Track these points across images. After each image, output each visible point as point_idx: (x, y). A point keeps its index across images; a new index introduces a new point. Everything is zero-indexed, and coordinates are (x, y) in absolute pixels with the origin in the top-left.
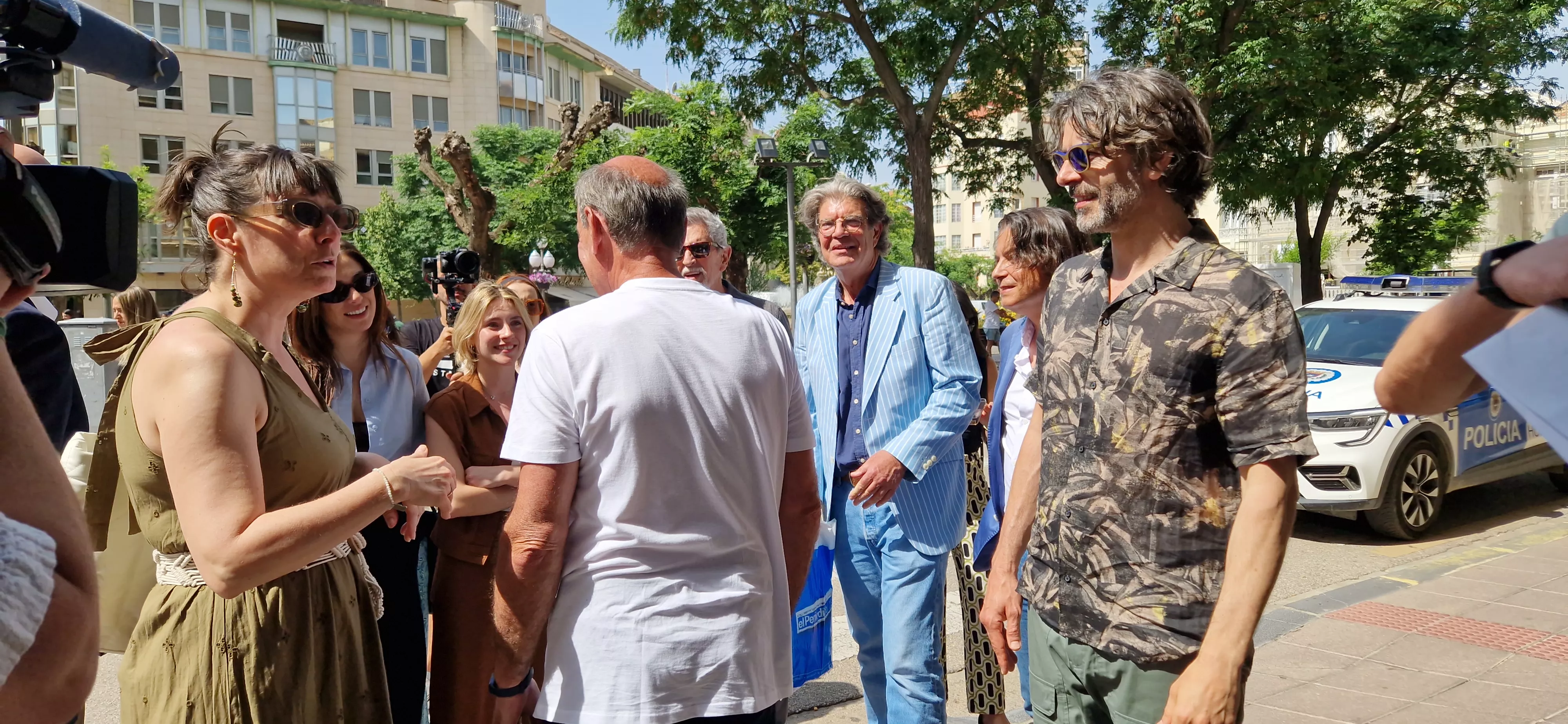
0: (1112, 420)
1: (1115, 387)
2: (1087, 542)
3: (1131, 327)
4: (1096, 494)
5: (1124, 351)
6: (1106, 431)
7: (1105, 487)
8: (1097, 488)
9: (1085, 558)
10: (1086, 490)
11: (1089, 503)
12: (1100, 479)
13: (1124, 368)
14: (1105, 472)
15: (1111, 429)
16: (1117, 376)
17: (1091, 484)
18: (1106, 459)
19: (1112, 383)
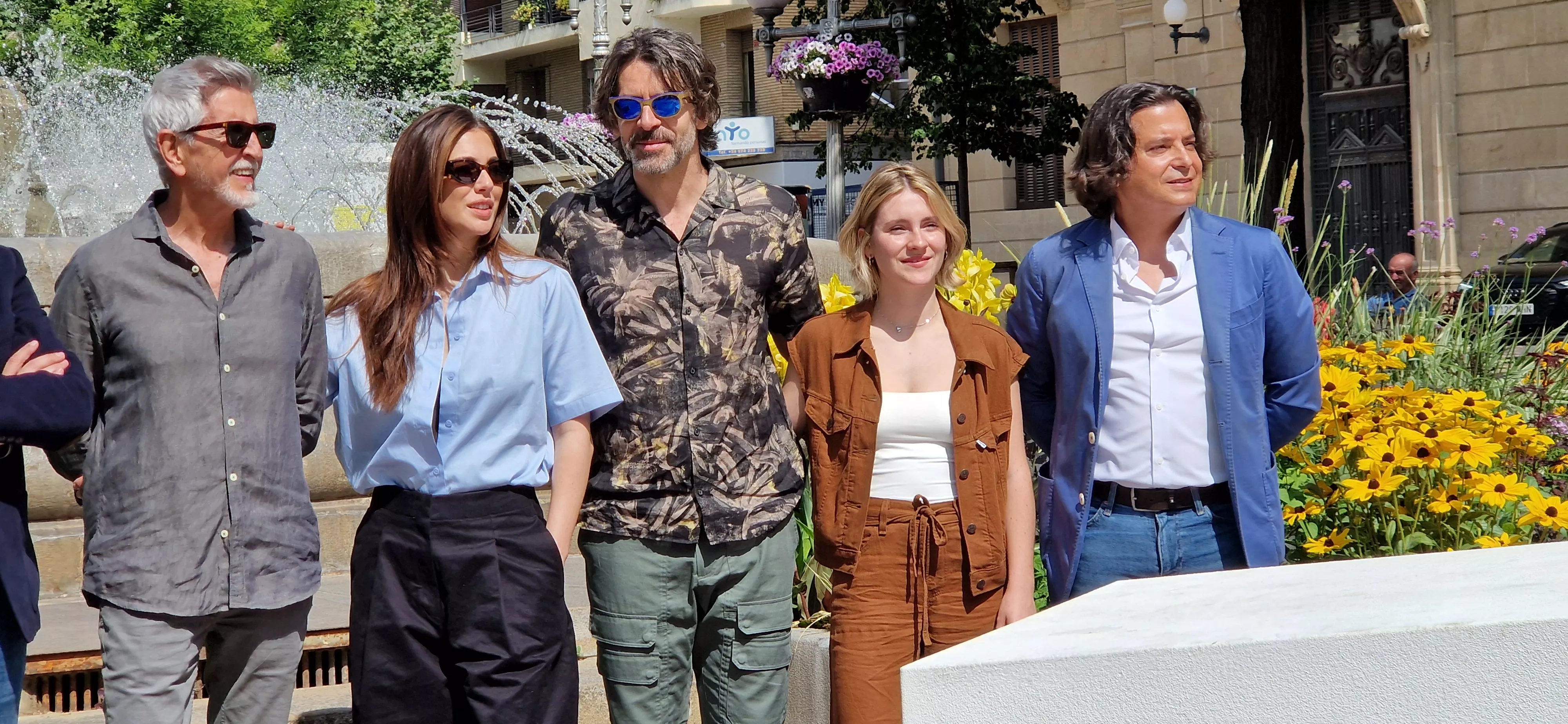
0: (719, 337)
1: (716, 307)
2: (717, 450)
3: (709, 252)
4: (718, 406)
5: (715, 274)
6: (716, 349)
7: (722, 397)
8: (717, 401)
9: (716, 467)
10: (708, 406)
11: (713, 417)
12: (717, 393)
13: (722, 289)
14: (720, 385)
15: (720, 345)
16: (718, 297)
17: (712, 399)
18: (718, 374)
19: (713, 304)
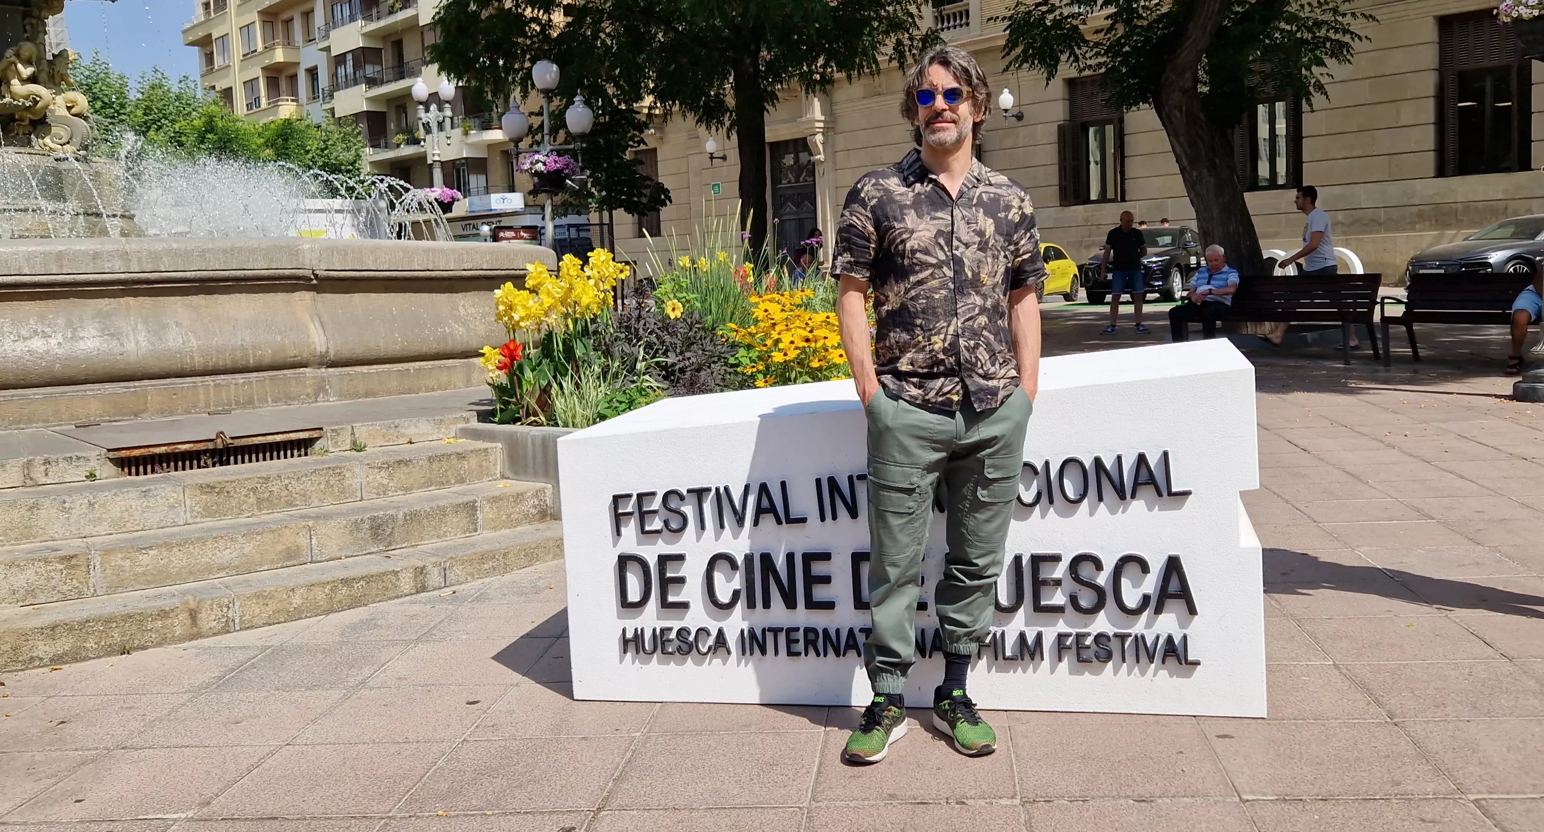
0: (978, 267)
1: (976, 246)
2: (977, 346)
3: (974, 209)
4: (976, 315)
5: (977, 223)
6: (976, 275)
7: (980, 310)
8: (977, 311)
9: (976, 357)
10: (972, 314)
11: (974, 322)
12: (977, 306)
13: (981, 233)
14: (978, 300)
15: (979, 272)
16: (977, 239)
17: (974, 309)
18: (977, 293)
19: (974, 243)
